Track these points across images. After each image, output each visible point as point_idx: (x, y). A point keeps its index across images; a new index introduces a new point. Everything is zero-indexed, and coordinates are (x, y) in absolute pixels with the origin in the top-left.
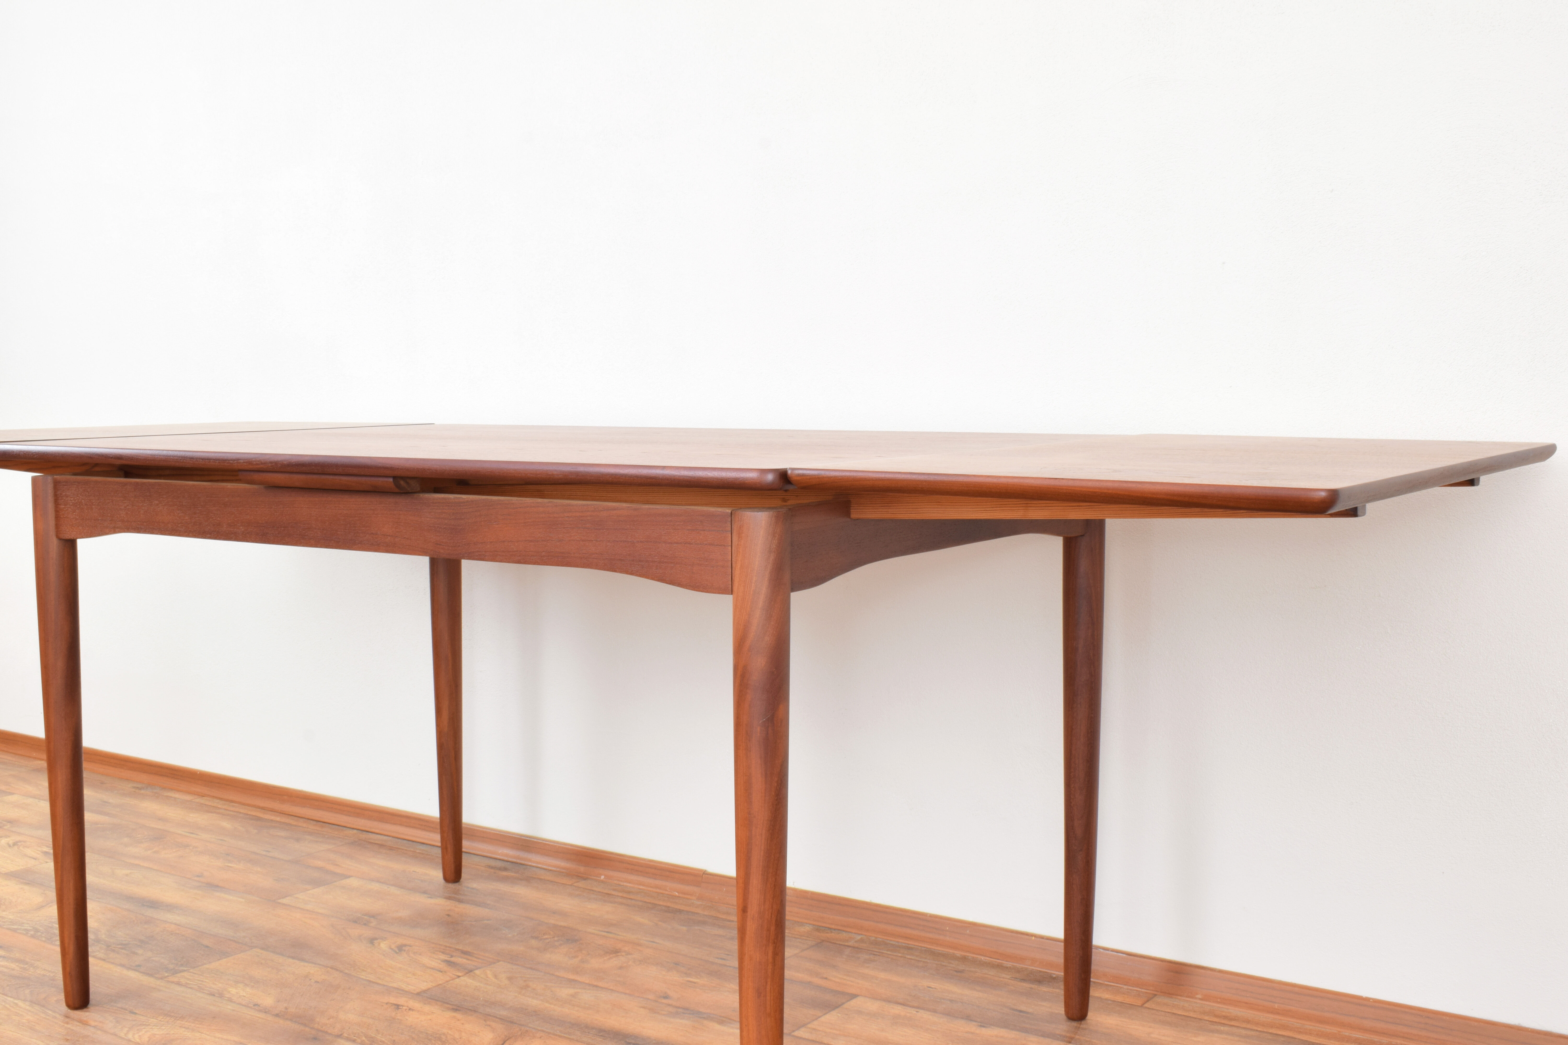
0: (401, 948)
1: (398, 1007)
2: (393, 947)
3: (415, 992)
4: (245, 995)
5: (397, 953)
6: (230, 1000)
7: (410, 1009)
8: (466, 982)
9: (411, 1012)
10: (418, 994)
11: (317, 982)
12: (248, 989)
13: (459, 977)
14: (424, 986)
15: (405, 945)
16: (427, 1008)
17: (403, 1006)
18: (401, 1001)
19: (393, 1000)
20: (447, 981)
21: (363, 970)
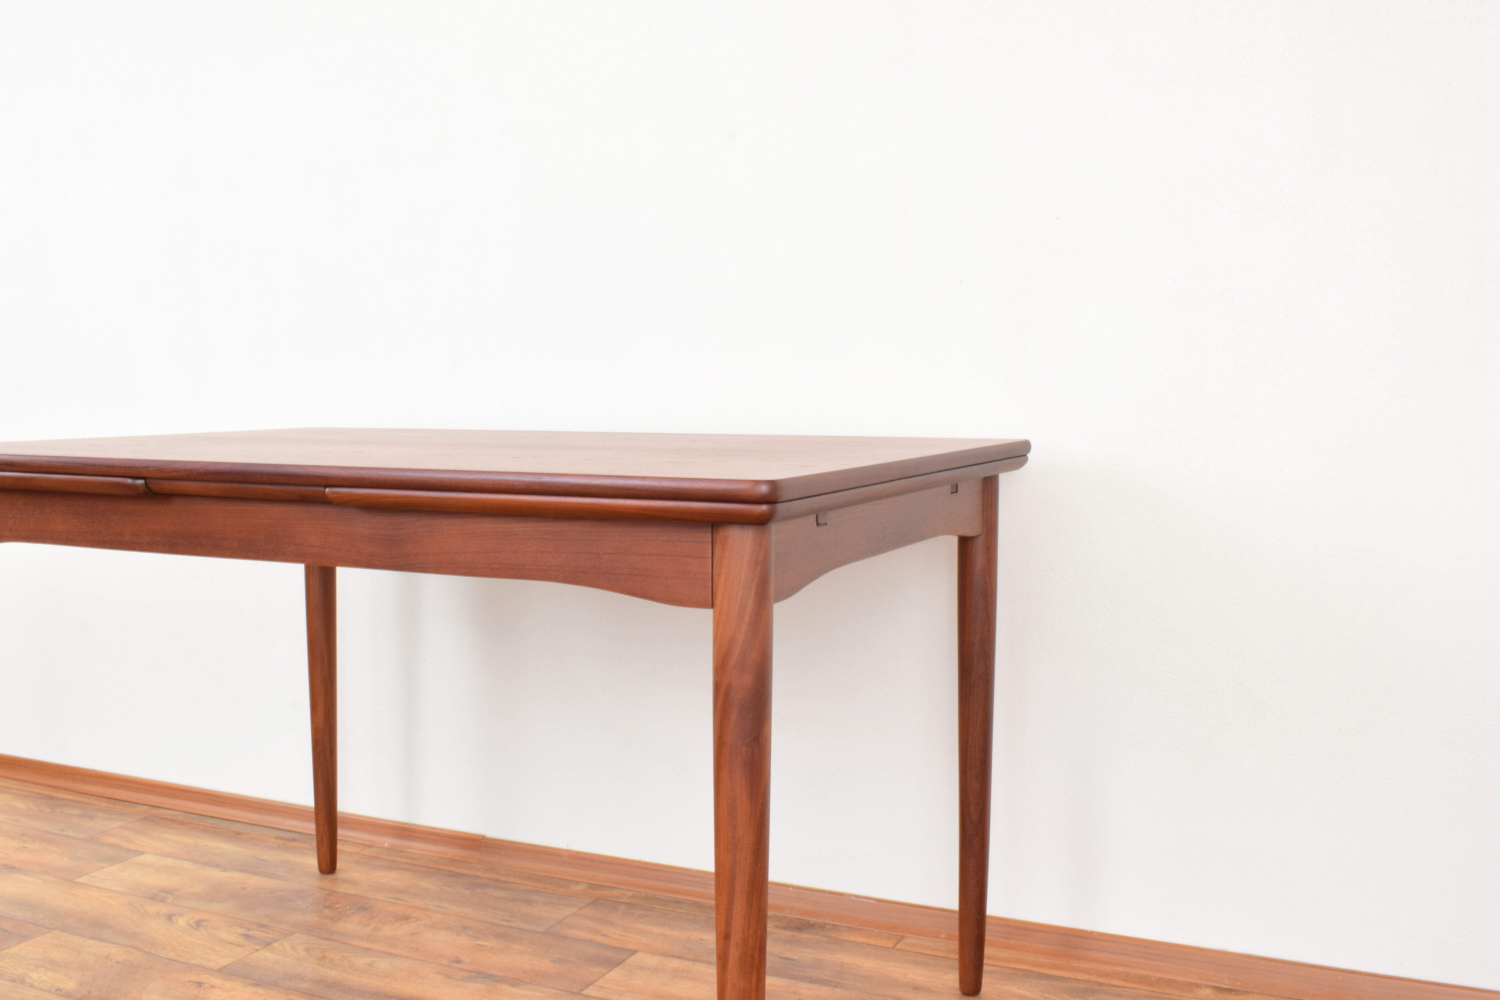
0: (198, 924)
1: (200, 984)
2: (191, 922)
3: (216, 969)
4: (46, 979)
5: (195, 929)
6: (32, 986)
7: (212, 987)
8: (266, 957)
9: (213, 990)
10: (219, 970)
11: (118, 962)
12: (50, 974)
13: (258, 950)
14: (224, 962)
15: (203, 921)
16: (229, 985)
17: (205, 984)
18: (203, 978)
19: (194, 978)
20: (246, 956)
21: (164, 949)
